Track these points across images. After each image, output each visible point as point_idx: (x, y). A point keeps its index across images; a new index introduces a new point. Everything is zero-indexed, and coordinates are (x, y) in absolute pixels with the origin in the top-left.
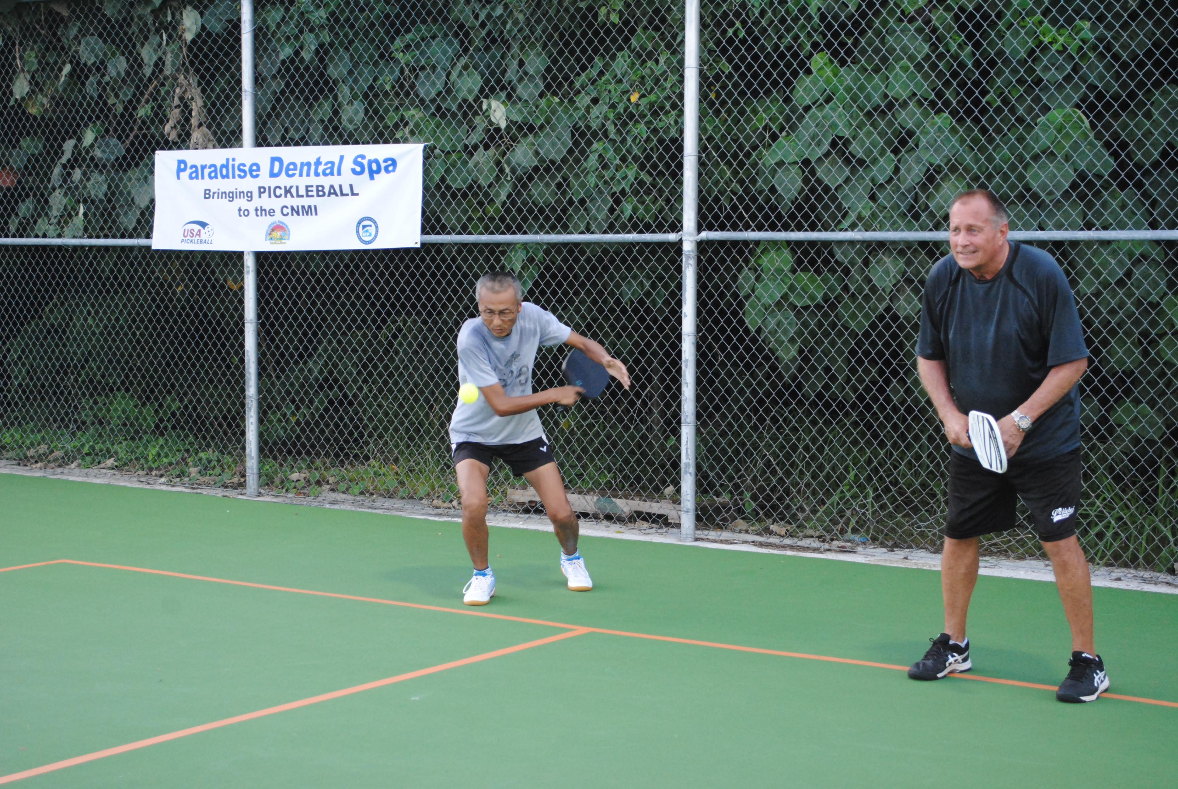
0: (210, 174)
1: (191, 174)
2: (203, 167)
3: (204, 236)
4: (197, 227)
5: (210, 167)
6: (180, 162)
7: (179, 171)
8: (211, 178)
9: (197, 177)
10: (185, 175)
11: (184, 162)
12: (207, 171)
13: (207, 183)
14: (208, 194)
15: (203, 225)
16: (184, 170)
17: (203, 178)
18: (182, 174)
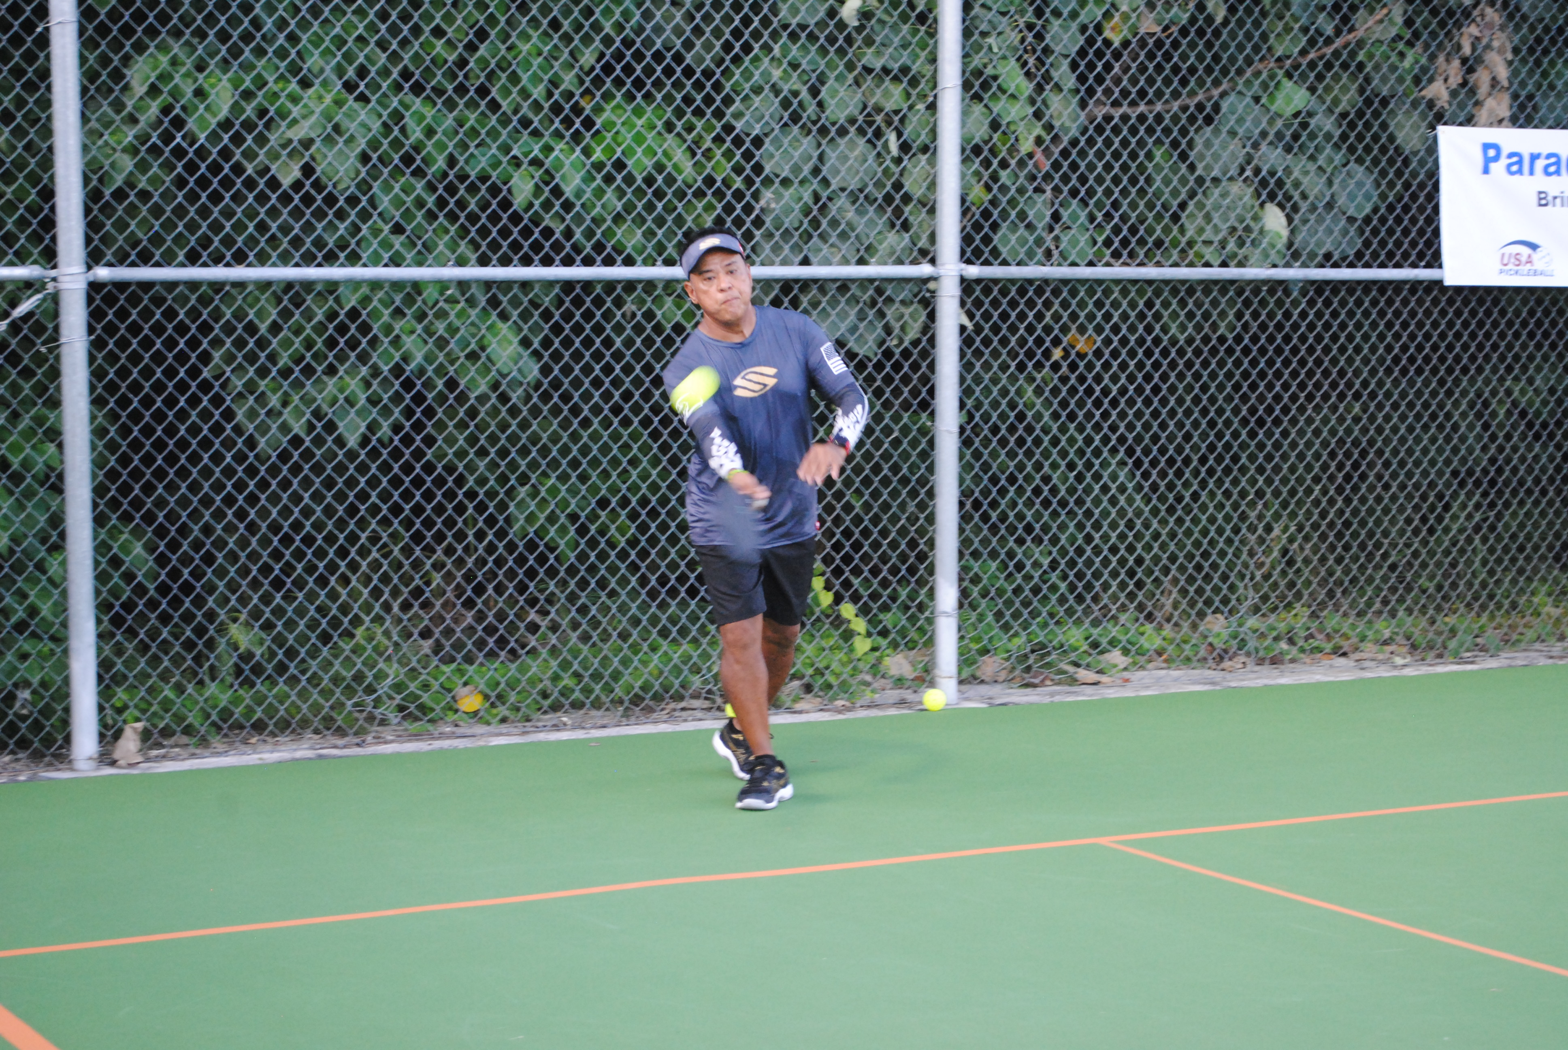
0: (1547, 167)
1: (1509, 166)
2: (1534, 157)
3: (1538, 265)
4: (1525, 251)
5: (1549, 156)
6: (1486, 147)
7: (1488, 162)
8: (1547, 174)
9: (1520, 172)
10: (1498, 168)
11: (1496, 147)
12: (1540, 164)
13: (1540, 182)
14: (1543, 200)
15: (1534, 247)
16: (1496, 159)
17: (1531, 173)
18: (1493, 166)
